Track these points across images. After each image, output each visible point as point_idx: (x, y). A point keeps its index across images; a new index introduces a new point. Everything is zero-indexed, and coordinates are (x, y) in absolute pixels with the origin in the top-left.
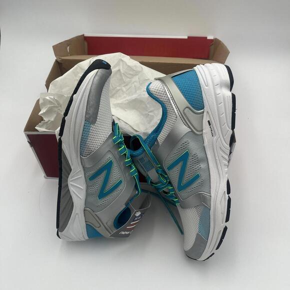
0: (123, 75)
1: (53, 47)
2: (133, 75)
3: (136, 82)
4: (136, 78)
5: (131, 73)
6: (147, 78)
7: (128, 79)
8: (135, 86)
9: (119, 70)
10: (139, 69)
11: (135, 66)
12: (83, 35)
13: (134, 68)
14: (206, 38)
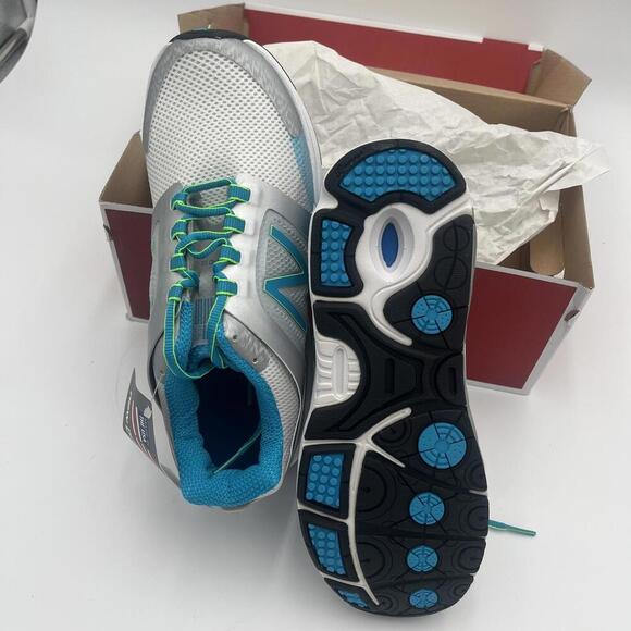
0: (320, 94)
1: (179, 16)
2: (350, 97)
3: (362, 114)
4: (359, 105)
5: (345, 90)
6: (395, 108)
7: (338, 106)
8: (360, 124)
9: (311, 83)
10: (369, 84)
11: (358, 75)
12: (243, 5)
13: (355, 81)
14: (527, 46)
